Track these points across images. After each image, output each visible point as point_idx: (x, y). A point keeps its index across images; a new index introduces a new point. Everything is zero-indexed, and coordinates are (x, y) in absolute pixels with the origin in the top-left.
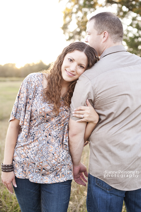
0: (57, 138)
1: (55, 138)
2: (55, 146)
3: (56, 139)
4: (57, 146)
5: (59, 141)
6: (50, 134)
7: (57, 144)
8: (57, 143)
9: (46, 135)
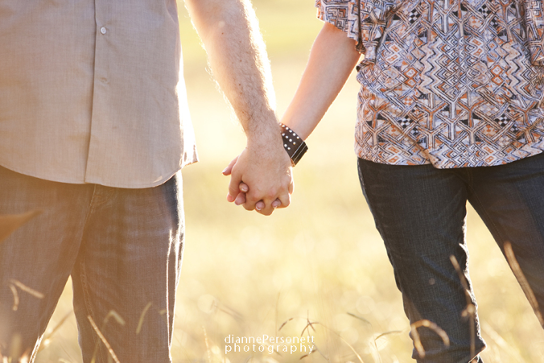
0: (486, 14)
1: (481, 15)
2: (486, 38)
3: (485, 17)
4: (490, 38)
5: (492, 23)
6: (462, 5)
7: (490, 33)
8: (489, 29)
9: (455, 11)
